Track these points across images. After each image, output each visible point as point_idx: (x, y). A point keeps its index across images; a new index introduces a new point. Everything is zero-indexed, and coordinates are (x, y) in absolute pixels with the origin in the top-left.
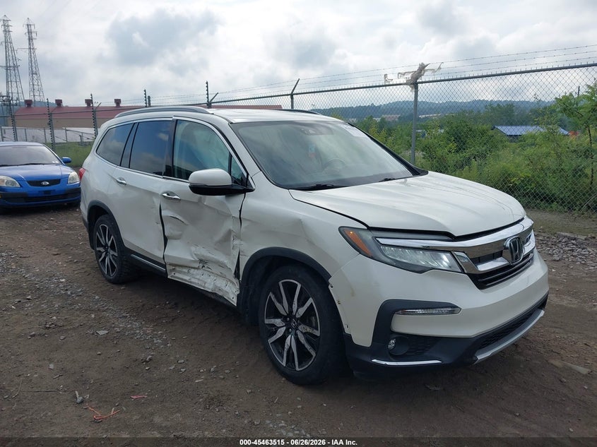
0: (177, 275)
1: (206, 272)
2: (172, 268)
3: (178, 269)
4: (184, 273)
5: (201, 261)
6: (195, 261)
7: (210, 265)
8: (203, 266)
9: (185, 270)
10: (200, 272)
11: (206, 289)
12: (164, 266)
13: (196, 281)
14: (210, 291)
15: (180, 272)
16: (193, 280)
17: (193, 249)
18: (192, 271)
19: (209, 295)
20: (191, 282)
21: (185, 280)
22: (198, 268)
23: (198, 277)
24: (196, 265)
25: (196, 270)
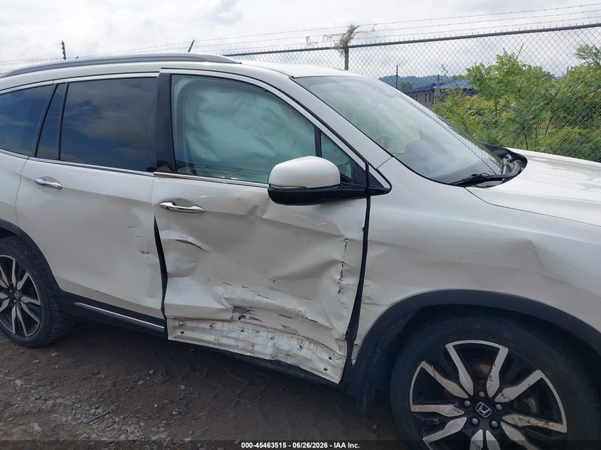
0: (188, 334)
1: (247, 326)
2: (177, 323)
3: (189, 324)
4: (203, 330)
5: (236, 309)
6: (226, 310)
7: (257, 314)
8: (243, 317)
9: (206, 325)
10: (237, 326)
11: (257, 356)
12: (164, 322)
13: (232, 342)
14: (267, 358)
15: (193, 329)
16: (224, 341)
17: (220, 290)
18: (218, 325)
19: (269, 365)
20: (219, 345)
21: (208, 342)
22: (231, 321)
23: (234, 335)
24: (228, 316)
25: (226, 325)
